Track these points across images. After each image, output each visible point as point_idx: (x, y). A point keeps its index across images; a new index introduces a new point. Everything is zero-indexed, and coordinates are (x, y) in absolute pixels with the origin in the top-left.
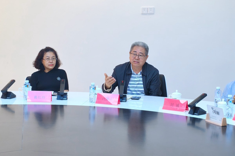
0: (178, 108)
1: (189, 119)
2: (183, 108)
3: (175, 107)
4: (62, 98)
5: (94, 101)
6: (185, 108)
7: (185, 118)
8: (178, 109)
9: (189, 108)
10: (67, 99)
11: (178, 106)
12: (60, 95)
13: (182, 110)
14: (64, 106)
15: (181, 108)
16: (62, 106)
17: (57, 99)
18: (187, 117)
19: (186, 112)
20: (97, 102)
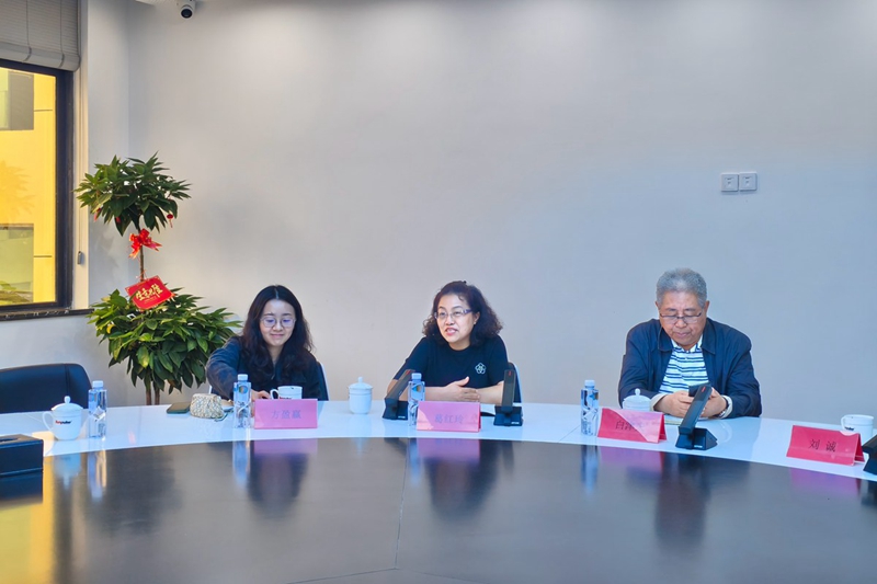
0: (833, 455)
1: (865, 488)
2: (847, 455)
3: (824, 452)
4: (506, 421)
5: (593, 430)
6: (854, 455)
7: (855, 484)
8: (833, 457)
9: (866, 456)
10: (521, 425)
11: (831, 447)
12: (503, 412)
13: (845, 461)
14: (514, 444)
15: (841, 454)
16: (508, 444)
17: (495, 424)
18: (859, 481)
19: (856, 467)
20: (601, 434)
